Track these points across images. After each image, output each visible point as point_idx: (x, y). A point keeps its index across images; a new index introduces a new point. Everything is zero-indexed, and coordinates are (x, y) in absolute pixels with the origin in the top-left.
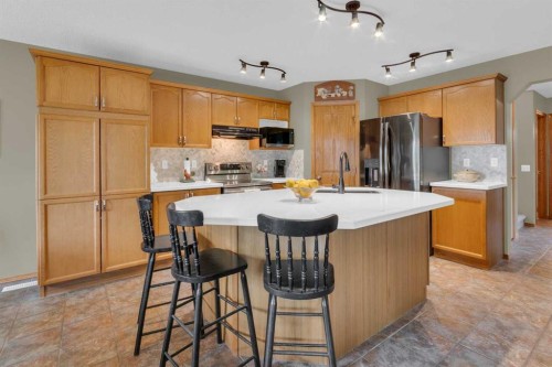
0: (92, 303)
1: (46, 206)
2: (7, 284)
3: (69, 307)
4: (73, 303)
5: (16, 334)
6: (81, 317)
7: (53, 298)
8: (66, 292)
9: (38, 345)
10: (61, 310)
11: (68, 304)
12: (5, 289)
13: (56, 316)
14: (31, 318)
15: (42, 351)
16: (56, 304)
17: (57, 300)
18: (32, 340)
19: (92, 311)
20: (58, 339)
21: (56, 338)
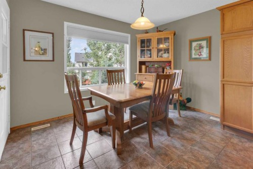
0: (246, 149)
1: (223, 85)
2: (213, 116)
3: (232, 143)
4: (235, 142)
5: (204, 138)
6: (234, 153)
7: (226, 133)
8: (235, 134)
9: (208, 150)
10: (227, 141)
11: (232, 140)
12: (211, 118)
13: (223, 142)
14: (212, 136)
15: (208, 153)
16: (226, 137)
17: (228, 135)
18: (208, 146)
19: (242, 153)
20: (217, 154)
21: (217, 152)
